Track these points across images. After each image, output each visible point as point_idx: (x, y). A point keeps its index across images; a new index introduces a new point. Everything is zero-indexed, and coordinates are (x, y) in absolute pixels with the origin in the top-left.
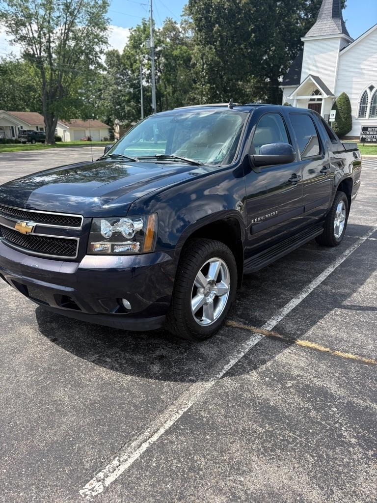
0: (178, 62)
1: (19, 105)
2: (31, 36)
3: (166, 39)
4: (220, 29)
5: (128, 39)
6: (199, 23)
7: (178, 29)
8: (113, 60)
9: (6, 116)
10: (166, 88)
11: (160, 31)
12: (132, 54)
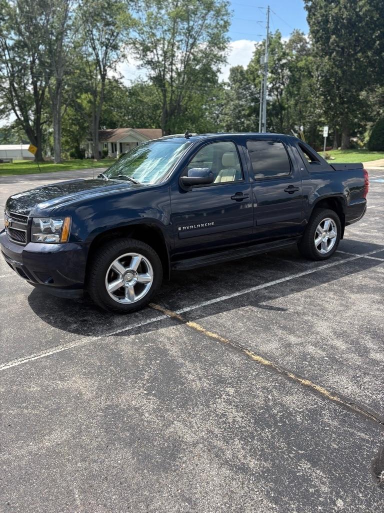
0: (302, 73)
1: (146, 123)
2: (157, 60)
3: (292, 51)
4: (337, 39)
5: (254, 54)
6: (316, 35)
7: (305, 40)
8: (236, 77)
9: (132, 133)
10: (288, 100)
11: (286, 44)
12: (256, 69)
